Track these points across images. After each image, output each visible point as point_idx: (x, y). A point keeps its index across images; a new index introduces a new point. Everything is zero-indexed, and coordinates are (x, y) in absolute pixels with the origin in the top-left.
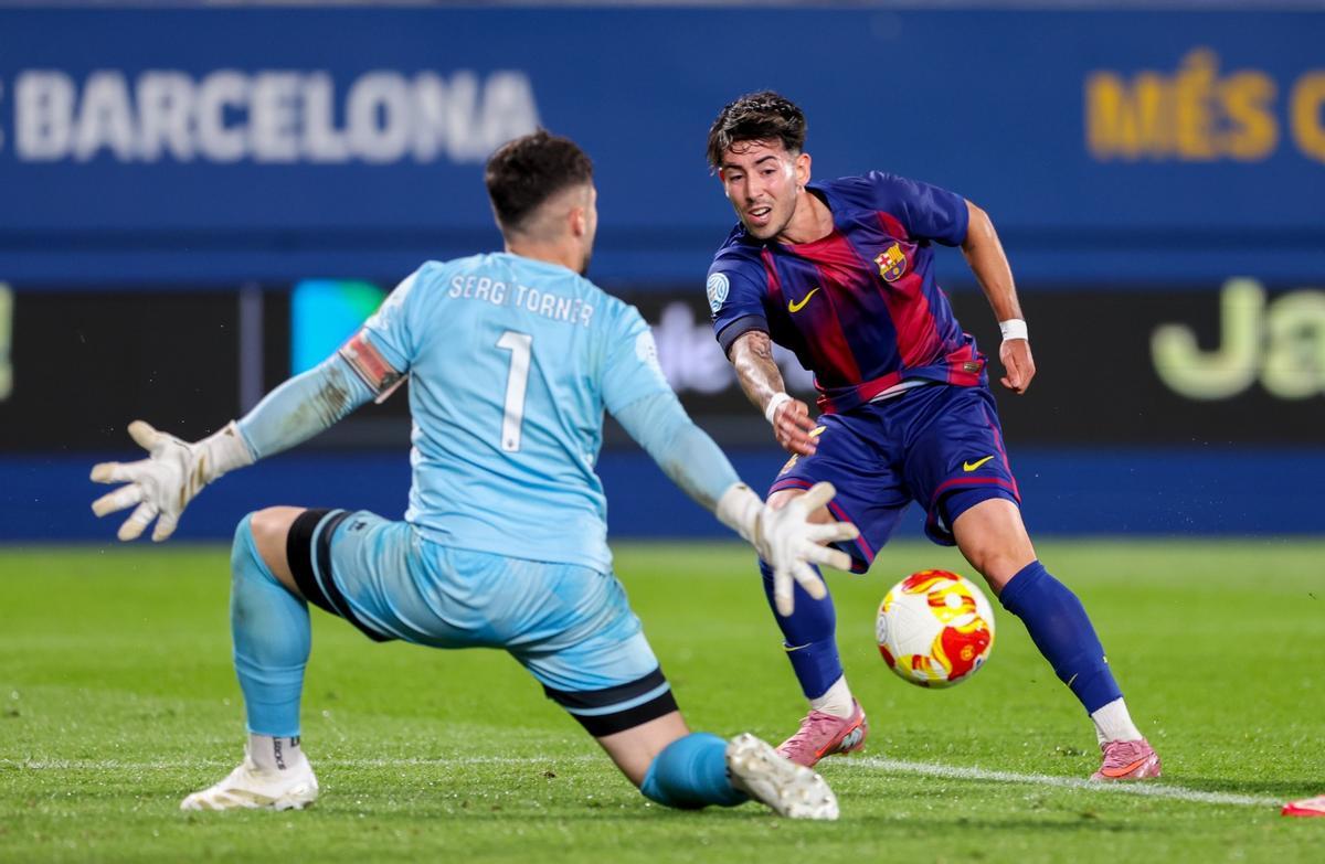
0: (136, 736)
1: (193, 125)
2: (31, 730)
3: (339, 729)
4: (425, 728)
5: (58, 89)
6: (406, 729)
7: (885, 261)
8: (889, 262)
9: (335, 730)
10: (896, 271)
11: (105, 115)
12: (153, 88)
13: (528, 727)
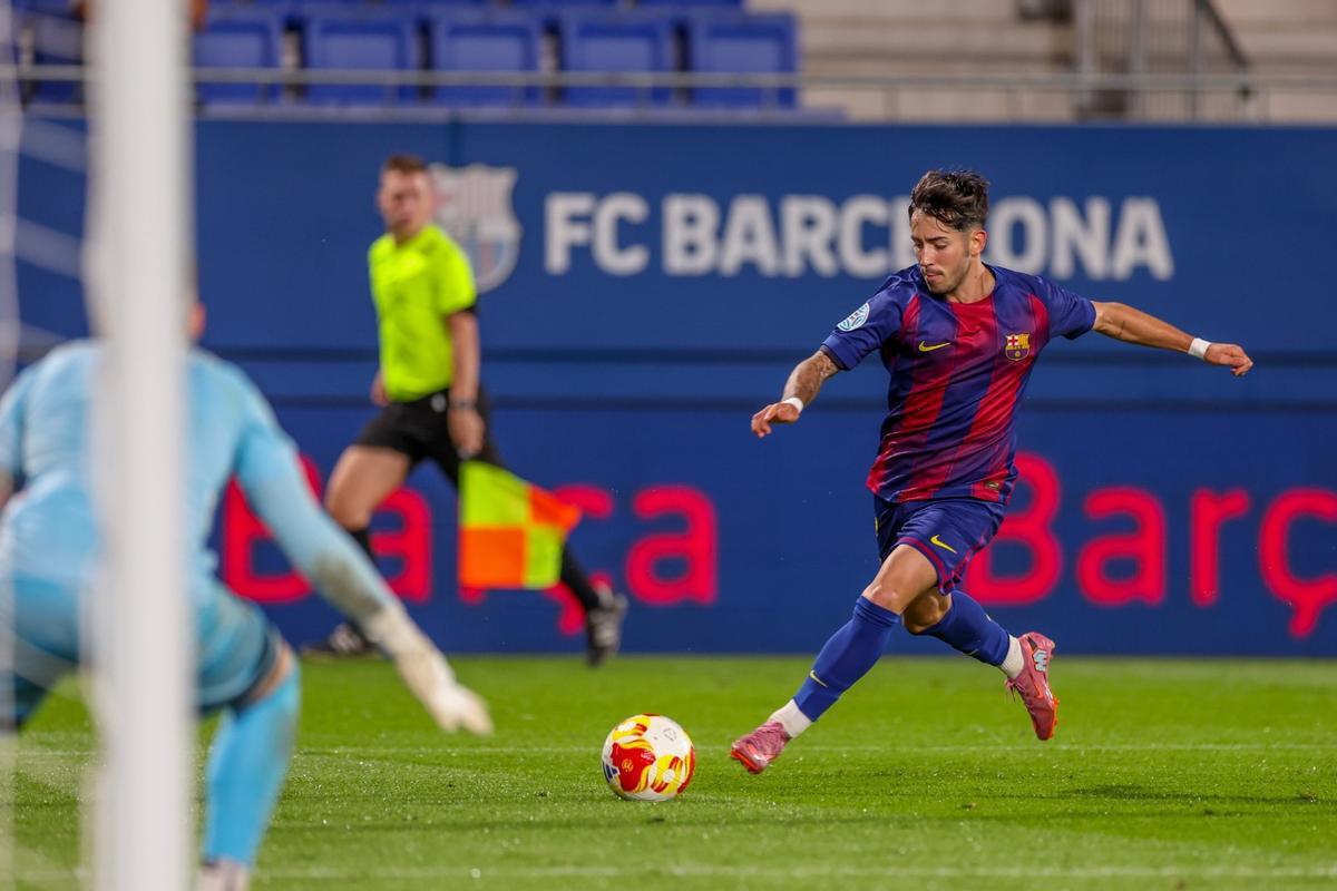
0: (777, 843)
1: (833, 246)
2: (673, 836)
3: (975, 839)
4: (1058, 838)
5: (705, 210)
6: (1040, 840)
7: (1013, 341)
8: (1016, 344)
9: (970, 839)
10: (1017, 354)
11: (749, 236)
12: (795, 209)
13: (1159, 838)
